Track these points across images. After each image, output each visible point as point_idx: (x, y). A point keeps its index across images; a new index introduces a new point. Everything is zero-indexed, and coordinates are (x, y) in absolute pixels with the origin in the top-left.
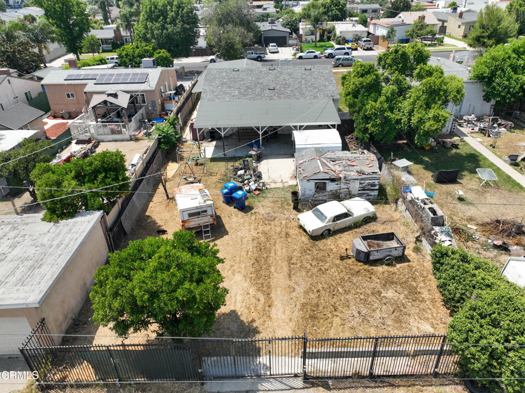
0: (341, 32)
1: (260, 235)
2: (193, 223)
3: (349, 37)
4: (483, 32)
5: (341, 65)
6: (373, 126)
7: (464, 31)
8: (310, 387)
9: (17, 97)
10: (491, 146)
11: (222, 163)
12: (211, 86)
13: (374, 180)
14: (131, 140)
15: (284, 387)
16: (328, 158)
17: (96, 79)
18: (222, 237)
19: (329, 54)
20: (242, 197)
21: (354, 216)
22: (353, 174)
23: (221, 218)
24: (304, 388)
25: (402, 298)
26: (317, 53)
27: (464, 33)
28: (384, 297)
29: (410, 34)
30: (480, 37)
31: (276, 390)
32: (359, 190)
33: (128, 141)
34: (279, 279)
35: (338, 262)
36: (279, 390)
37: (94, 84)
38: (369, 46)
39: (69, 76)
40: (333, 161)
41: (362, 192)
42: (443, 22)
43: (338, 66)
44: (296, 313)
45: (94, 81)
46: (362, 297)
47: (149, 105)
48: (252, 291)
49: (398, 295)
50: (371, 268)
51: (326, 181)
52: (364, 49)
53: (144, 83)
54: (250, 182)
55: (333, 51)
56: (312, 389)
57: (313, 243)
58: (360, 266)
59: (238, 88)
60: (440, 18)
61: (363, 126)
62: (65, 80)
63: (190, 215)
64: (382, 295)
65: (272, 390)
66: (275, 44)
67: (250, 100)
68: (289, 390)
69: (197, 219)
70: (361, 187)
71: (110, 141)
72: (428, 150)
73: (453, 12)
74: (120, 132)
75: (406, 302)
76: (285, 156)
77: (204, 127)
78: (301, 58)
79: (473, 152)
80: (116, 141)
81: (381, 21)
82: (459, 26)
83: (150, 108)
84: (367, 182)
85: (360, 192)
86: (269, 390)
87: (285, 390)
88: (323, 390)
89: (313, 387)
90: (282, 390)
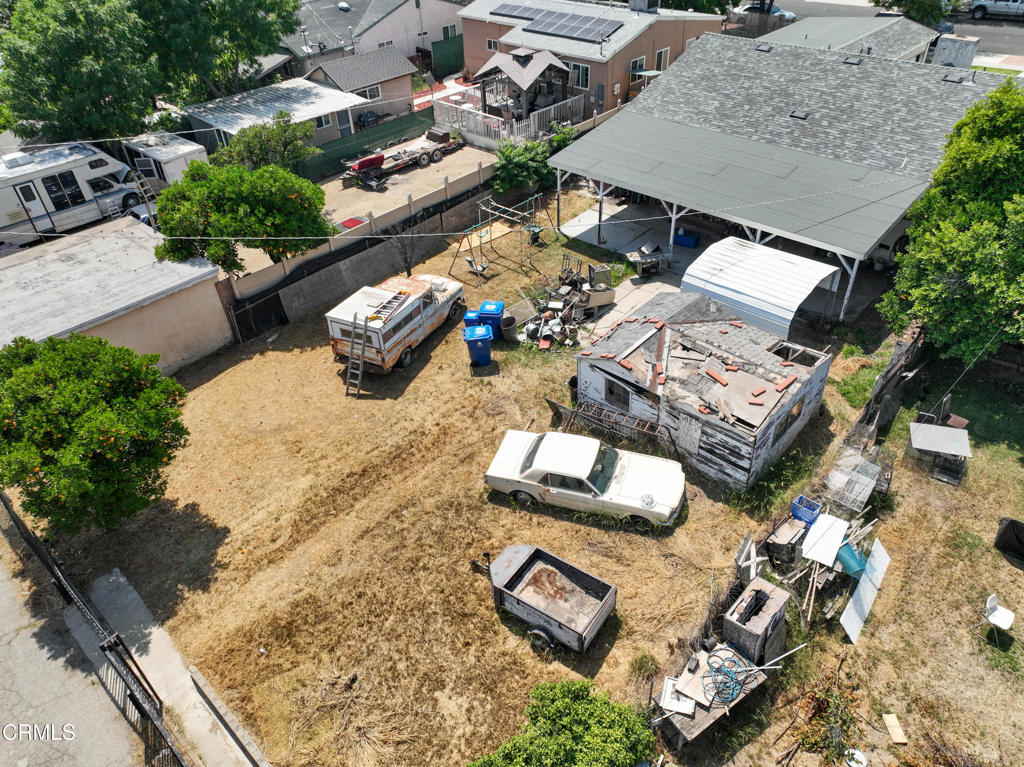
1: (435, 429)
2: (349, 349)
9: (425, 33)
13: (739, 441)
17: (532, 20)
18: (384, 399)
20: (478, 341)
22: (691, 401)
23: (427, 363)
25: (459, 732)
28: (436, 700)
31: (108, 692)
32: (701, 447)
34: (346, 526)
36: (110, 695)
37: (524, 30)
39: (504, 6)
40: (685, 349)
41: (709, 456)
44: (283, 604)
45: (526, 24)
46: (401, 666)
47: (593, 92)
48: (286, 519)
49: (463, 719)
51: (630, 390)
53: (597, 43)
56: (135, 736)
62: (491, 13)
63: (346, 334)
64: (437, 694)
65: (105, 688)
68: (118, 707)
70: (705, 443)
74: (498, 136)
75: (456, 746)
77: (567, 170)
83: (592, 99)
84: (720, 436)
85: (702, 452)
86: (103, 684)
87: (115, 703)
88: (141, 751)
89: (140, 734)
90: (113, 699)
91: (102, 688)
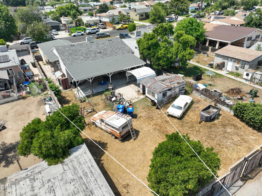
0: (87, 21)
1: (154, 126)
2: (124, 132)
3: (92, 23)
4: (155, 17)
5: (100, 37)
6: (163, 62)
7: (139, 17)
8: (246, 182)
10: (197, 62)
11: (95, 97)
12: (64, 56)
14: (19, 99)
15: (238, 188)
16: (161, 80)
19: (89, 32)
21: (189, 103)
22: (176, 85)
24: (244, 184)
25: (234, 130)
26: (83, 32)
27: (139, 18)
28: (229, 132)
29: (120, 20)
30: (154, 19)
31: (237, 191)
33: (17, 100)
35: (199, 125)
36: (237, 190)
38: (104, 27)
40: (164, 81)
41: (180, 92)
42: (128, 13)
43: (99, 38)
46: (222, 136)
49: (231, 129)
50: (213, 122)
51: (167, 91)
52: (102, 29)
53: (9, 61)
54: (123, 103)
55: (90, 31)
56: (247, 182)
57: (182, 121)
58: (209, 124)
59: (81, 55)
60: (127, 12)
61: (158, 63)
63: (123, 128)
64: (227, 132)
65: (236, 192)
66: (55, 30)
67: (92, 60)
68: (240, 188)
69: (125, 129)
70: (179, 90)
71: (3, 104)
72: (179, 68)
73: (130, 9)
74: (9, 96)
75: (236, 131)
76: (124, 85)
77: (80, 80)
78: (74, 36)
79: (194, 66)
80: (8, 102)
81: (102, 14)
82: (136, 15)
83: (18, 77)
84: (181, 87)
86: (235, 193)
87: (239, 189)
88: (251, 180)
89: (247, 181)
90: (238, 189)
91: (236, 193)
